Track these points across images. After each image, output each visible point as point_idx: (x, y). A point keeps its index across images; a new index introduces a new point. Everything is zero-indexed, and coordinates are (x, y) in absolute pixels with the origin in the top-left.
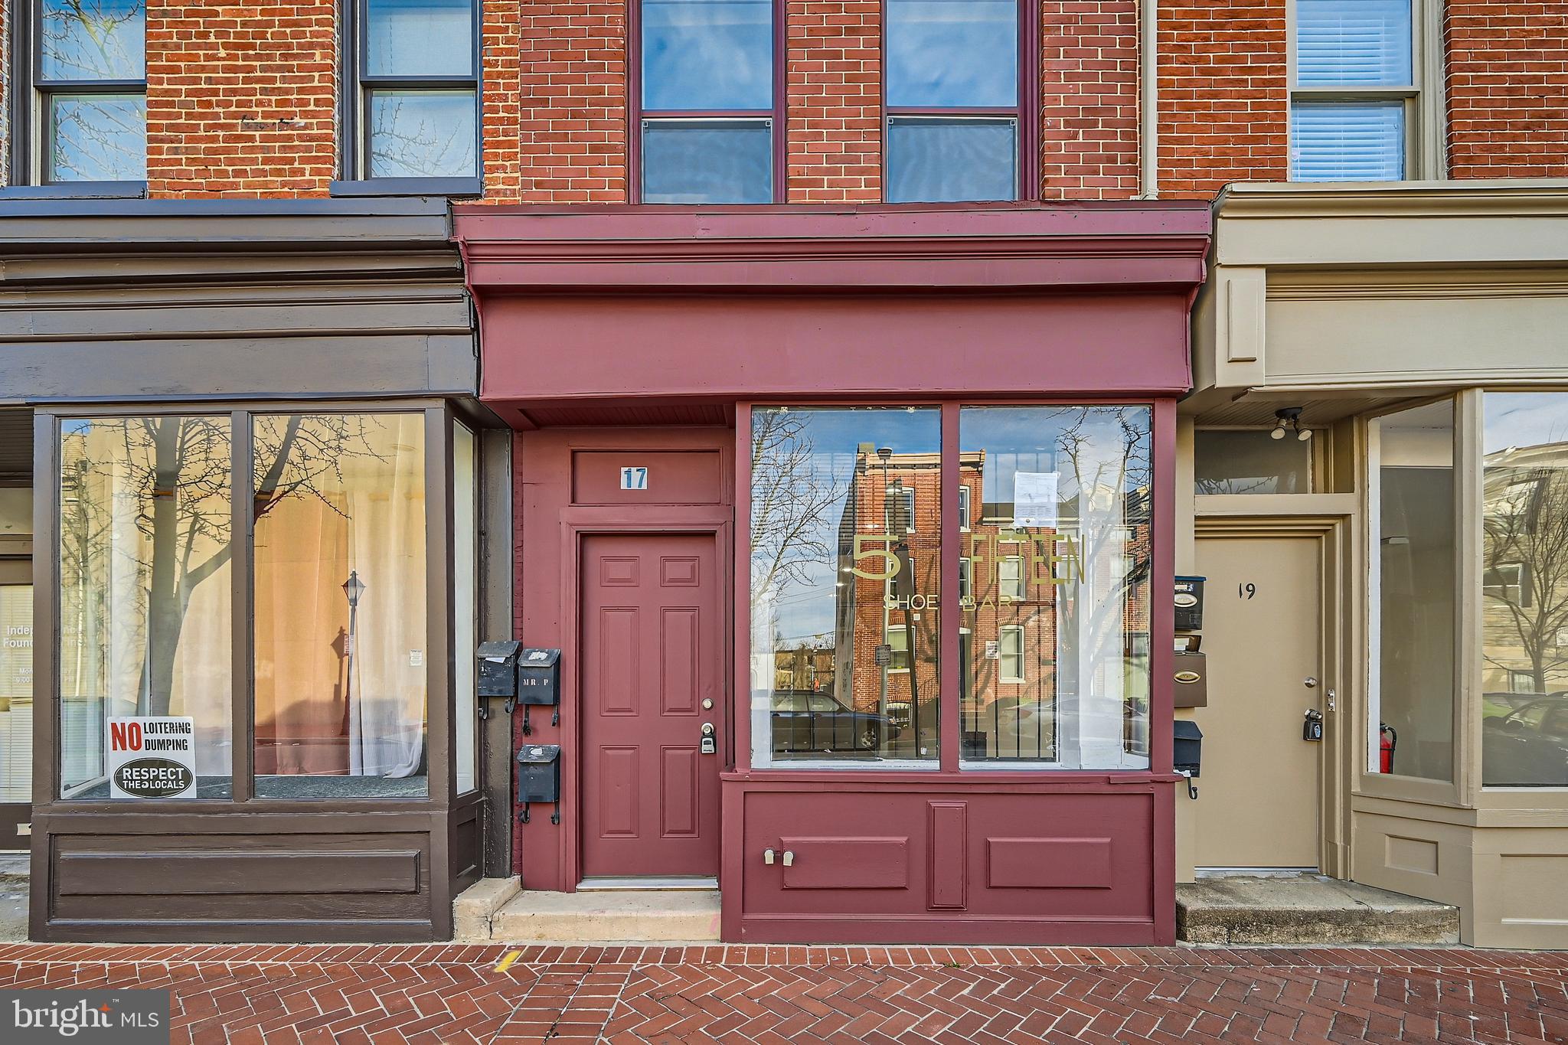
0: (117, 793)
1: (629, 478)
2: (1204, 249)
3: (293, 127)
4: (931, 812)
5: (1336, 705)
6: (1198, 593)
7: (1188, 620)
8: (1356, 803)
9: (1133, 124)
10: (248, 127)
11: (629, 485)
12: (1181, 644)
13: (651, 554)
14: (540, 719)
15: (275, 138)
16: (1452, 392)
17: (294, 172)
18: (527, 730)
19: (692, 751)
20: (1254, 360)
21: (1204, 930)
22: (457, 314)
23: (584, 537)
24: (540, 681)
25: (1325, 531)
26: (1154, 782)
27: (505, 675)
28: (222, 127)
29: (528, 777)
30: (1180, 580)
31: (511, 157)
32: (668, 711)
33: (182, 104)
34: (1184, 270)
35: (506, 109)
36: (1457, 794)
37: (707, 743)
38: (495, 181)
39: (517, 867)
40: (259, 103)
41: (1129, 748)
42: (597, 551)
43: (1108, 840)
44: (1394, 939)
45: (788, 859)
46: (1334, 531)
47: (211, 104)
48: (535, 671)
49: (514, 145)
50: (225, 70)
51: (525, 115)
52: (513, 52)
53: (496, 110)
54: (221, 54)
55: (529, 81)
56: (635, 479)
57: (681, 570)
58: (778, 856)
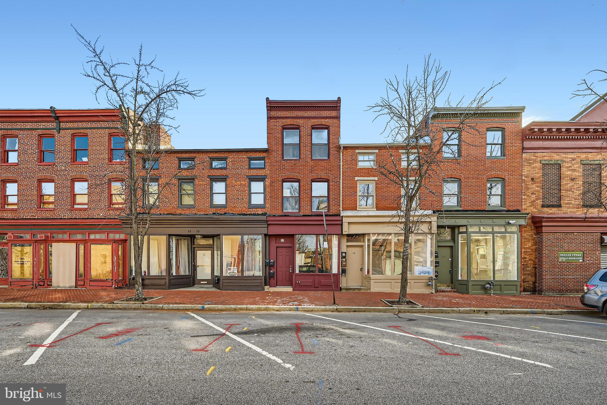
2: (342, 221)
3: (244, 200)
4: (315, 277)
5: (363, 267)
6: (346, 254)
7: (345, 257)
9: (339, 200)
10: (239, 200)
12: (344, 260)
13: (284, 249)
14: (272, 268)
15: (241, 201)
17: (243, 205)
18: (271, 269)
19: (289, 271)
20: (348, 231)
21: (344, 290)
22: (266, 226)
23: (277, 247)
24: (272, 264)
26: (338, 274)
27: (268, 263)
28: (235, 200)
29: (271, 274)
30: (344, 253)
32: (286, 267)
33: (231, 197)
36: (370, 276)
37: (291, 270)
38: (267, 206)
39: (269, 285)
40: (240, 197)
41: (338, 271)
42: (278, 249)
44: (363, 291)
45: (300, 282)
46: (363, 246)
47: (234, 197)
48: (272, 262)
49: (269, 202)
50: (236, 193)
51: (270, 199)
52: (269, 191)
53: (267, 198)
54: (235, 191)
55: (271, 195)
56: (282, 240)
57: (288, 251)
58: (298, 282)
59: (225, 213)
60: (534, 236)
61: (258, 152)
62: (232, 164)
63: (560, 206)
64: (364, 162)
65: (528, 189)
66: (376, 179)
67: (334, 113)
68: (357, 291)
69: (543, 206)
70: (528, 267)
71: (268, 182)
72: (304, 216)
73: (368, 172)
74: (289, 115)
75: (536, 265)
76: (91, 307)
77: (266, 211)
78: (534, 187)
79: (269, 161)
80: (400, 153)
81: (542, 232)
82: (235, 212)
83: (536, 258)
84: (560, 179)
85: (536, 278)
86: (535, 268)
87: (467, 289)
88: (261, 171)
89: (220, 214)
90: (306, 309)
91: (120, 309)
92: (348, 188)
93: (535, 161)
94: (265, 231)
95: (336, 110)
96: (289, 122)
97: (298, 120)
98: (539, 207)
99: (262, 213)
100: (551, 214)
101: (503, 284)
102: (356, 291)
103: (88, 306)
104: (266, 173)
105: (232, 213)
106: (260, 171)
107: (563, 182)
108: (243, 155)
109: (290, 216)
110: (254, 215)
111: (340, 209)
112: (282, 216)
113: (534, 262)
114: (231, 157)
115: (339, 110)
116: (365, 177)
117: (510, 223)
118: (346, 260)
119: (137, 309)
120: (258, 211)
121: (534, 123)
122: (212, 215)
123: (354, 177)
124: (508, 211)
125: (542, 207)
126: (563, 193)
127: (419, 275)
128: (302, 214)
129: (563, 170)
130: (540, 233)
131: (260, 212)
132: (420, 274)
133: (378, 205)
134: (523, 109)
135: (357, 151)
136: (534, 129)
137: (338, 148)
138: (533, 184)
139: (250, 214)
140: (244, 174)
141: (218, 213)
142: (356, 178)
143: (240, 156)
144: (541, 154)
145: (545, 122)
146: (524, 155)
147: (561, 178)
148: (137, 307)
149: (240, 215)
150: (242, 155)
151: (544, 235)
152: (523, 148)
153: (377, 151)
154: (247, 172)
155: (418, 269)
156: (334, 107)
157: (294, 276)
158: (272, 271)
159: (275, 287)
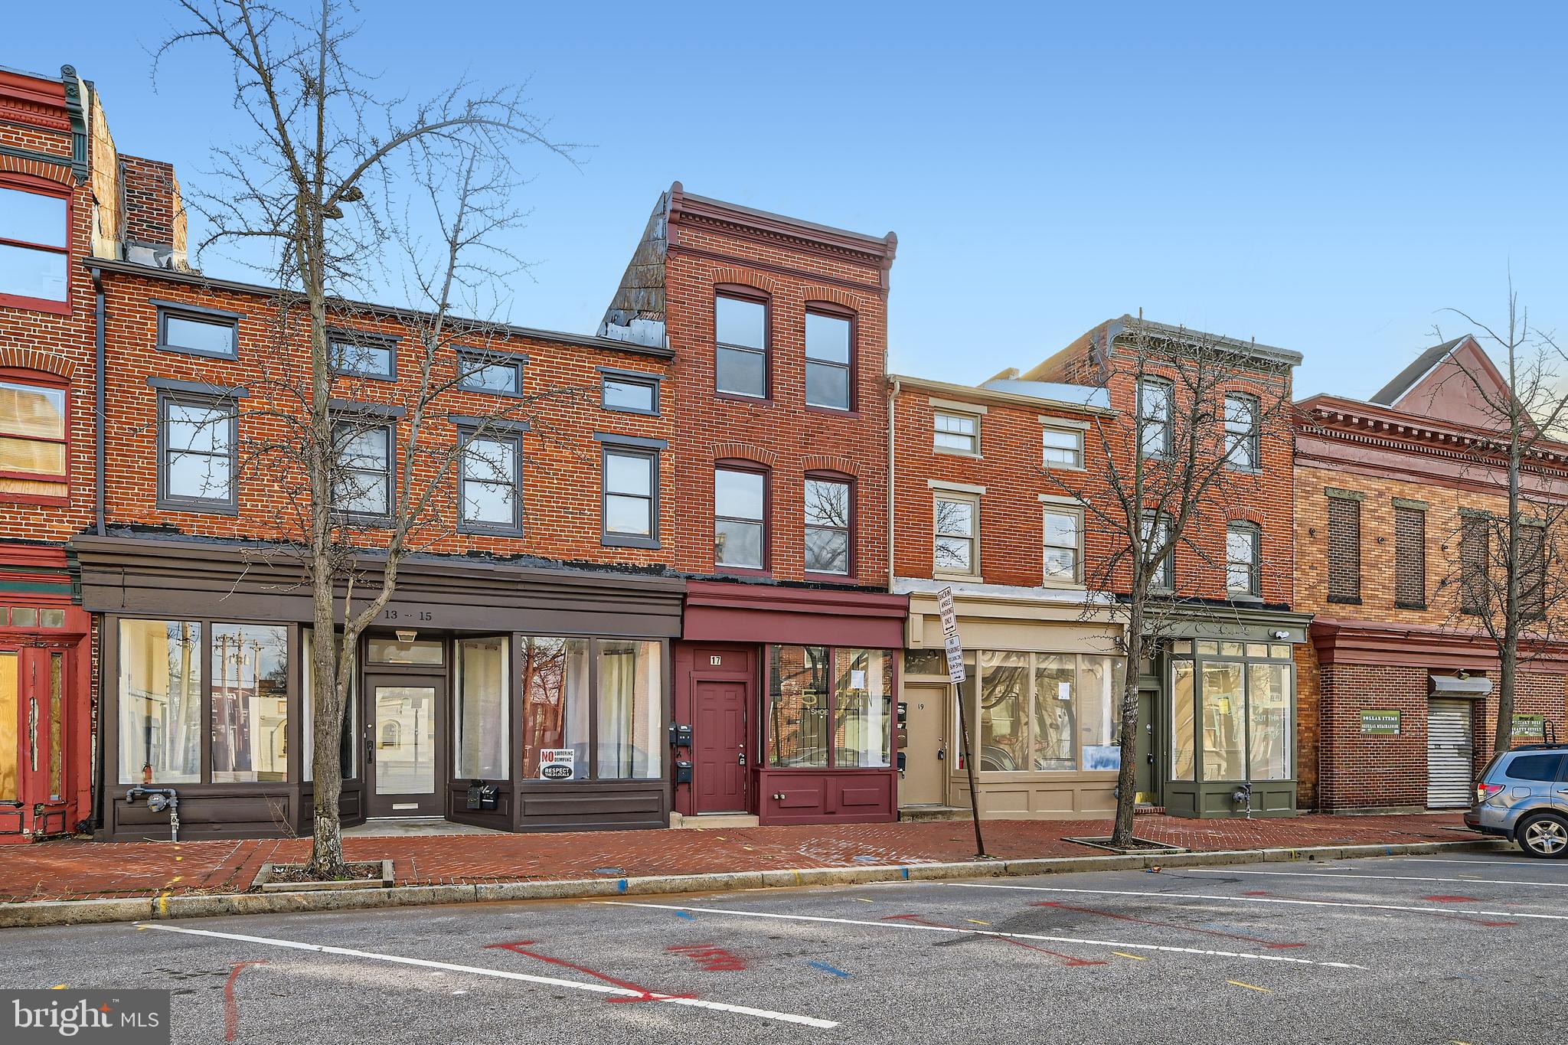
0: (542, 778)
2: (907, 608)
3: (585, 514)
4: (827, 779)
5: (946, 747)
6: (905, 709)
7: (902, 718)
8: (952, 778)
9: (886, 543)
10: (566, 513)
11: (714, 663)
12: (900, 726)
13: (720, 690)
14: (682, 752)
15: (577, 518)
17: (584, 533)
18: (678, 756)
19: (736, 763)
20: (920, 639)
21: (905, 817)
22: (674, 610)
23: (699, 682)
24: (686, 737)
26: (891, 771)
27: (673, 735)
28: (555, 512)
29: (682, 773)
30: (900, 704)
31: (672, 535)
32: (727, 749)
34: (900, 614)
35: (669, 516)
37: (743, 760)
38: (663, 543)
39: (675, 808)
40: (570, 503)
41: (883, 761)
42: (701, 687)
43: (878, 790)
45: (783, 797)
46: (947, 687)
47: (550, 502)
48: (684, 733)
49: (672, 530)
50: (556, 488)
51: (677, 520)
52: (672, 495)
53: (665, 516)
54: (555, 482)
55: (679, 507)
56: (716, 661)
57: (731, 695)
58: (779, 796)
59: (516, 557)
60: (1314, 672)
61: (636, 357)
62: (544, 385)
63: (1357, 601)
64: (948, 435)
65: (1303, 554)
66: (982, 490)
67: (869, 276)
68: (944, 820)
69: (1330, 599)
70: (1304, 748)
71: (670, 464)
72: (783, 584)
73: (959, 468)
74: (736, 253)
75: (1317, 741)
76: (168, 908)
77: (661, 561)
78: (1315, 552)
79: (672, 392)
80: (1040, 424)
81: (1333, 663)
82: (552, 553)
83: (1318, 725)
84: (1359, 537)
85: (1317, 773)
86: (1316, 748)
87: (1195, 806)
88: (645, 422)
89: (498, 559)
90: (929, 873)
91: (304, 910)
92: (909, 508)
93: (1316, 490)
94: (672, 628)
95: (877, 268)
96: (739, 274)
97: (766, 276)
98: (1323, 601)
99: (650, 565)
100: (1344, 618)
101: (1265, 789)
102: (940, 819)
103: (154, 908)
104: (662, 433)
105: (543, 558)
106: (641, 421)
107: (1365, 545)
108: (582, 357)
109: (742, 583)
110: (623, 569)
111: (886, 570)
112: (716, 580)
113: (1315, 734)
114: (539, 358)
115: (887, 268)
116: (954, 481)
117: (1280, 637)
118: (904, 727)
119: (376, 906)
120: (636, 559)
121: (1322, 399)
122: (467, 558)
123: (924, 477)
124: (1267, 606)
125: (1328, 601)
126: (1364, 571)
127: (1093, 770)
128: (776, 577)
129: (1365, 515)
130: (1328, 664)
131: (642, 562)
132: (1096, 768)
133: (986, 566)
134: (1298, 358)
135: (933, 402)
136: (1320, 411)
137: (881, 384)
138: (1312, 543)
139: (608, 567)
140: (588, 424)
141: (489, 554)
142: (932, 483)
143: (572, 360)
144: (1326, 472)
145: (1341, 400)
146: (1297, 471)
147: (1359, 535)
148: (375, 899)
149: (571, 565)
150: (578, 356)
151: (1336, 669)
152: (1295, 454)
153: (984, 410)
154: (597, 420)
155: (1090, 753)
156: (875, 256)
157: (763, 776)
158: (684, 764)
159: (695, 815)
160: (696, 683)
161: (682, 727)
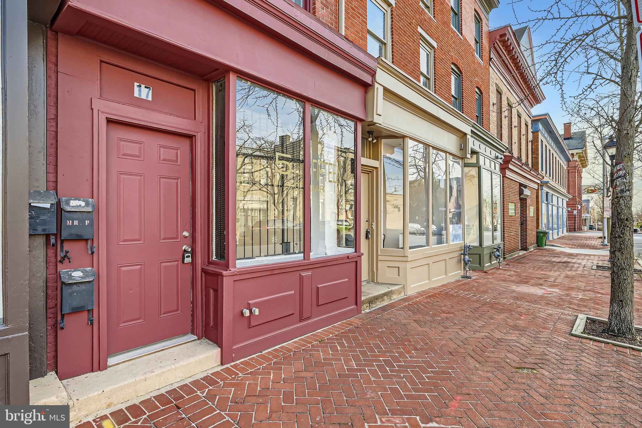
1: (140, 91)
2: (374, 75)
4: (301, 277)
5: (374, 227)
8: (380, 258)
11: (140, 94)
14: (75, 250)
16: (403, 137)
19: (176, 263)
20: (381, 116)
21: (365, 306)
24: (82, 221)
25: (371, 172)
26: (358, 256)
27: (49, 217)
29: (71, 294)
32: (163, 240)
34: (369, 80)
36: (404, 252)
37: (188, 257)
39: (50, 366)
42: (115, 133)
43: (347, 280)
45: (256, 311)
46: (374, 172)
57: (169, 154)
58: (251, 312)
66: (393, 3)
78: (493, 116)
81: (505, 177)
84: (501, 113)
87: (481, 262)
93: (494, 82)
107: (503, 118)
126: (503, 131)
129: (503, 102)
138: (493, 111)
144: (496, 74)
146: (490, 69)
151: (505, 180)
152: (490, 59)
157: (227, 284)
158: (77, 275)
159: (101, 366)
160: (104, 123)
161: (73, 203)
